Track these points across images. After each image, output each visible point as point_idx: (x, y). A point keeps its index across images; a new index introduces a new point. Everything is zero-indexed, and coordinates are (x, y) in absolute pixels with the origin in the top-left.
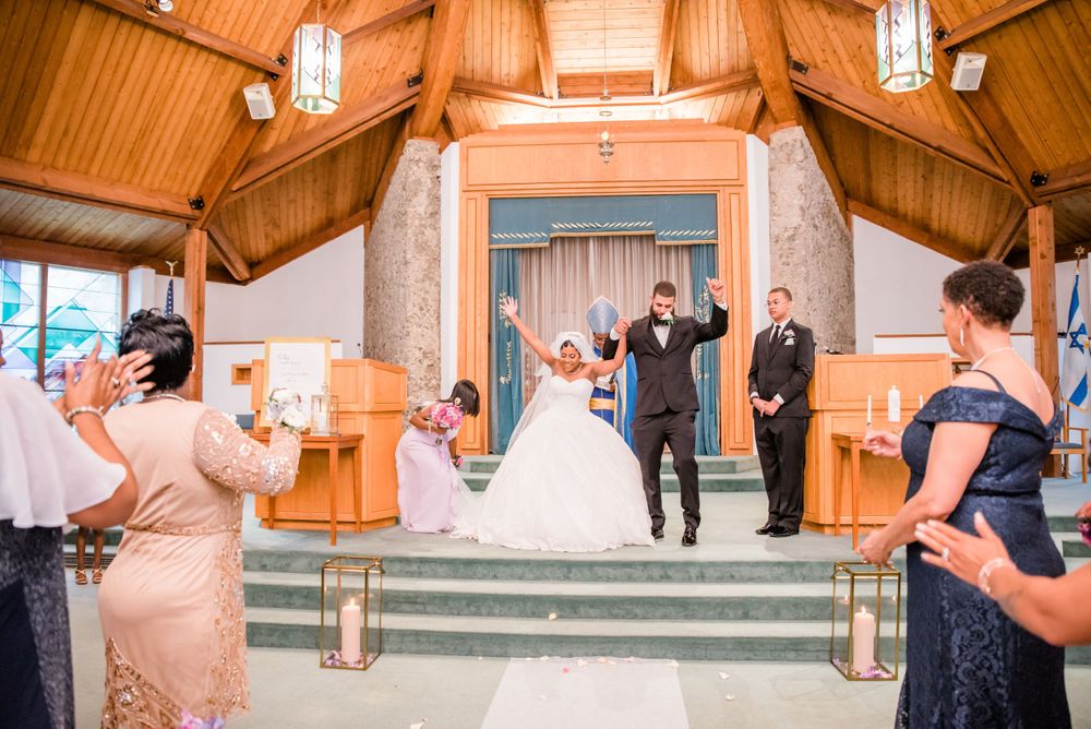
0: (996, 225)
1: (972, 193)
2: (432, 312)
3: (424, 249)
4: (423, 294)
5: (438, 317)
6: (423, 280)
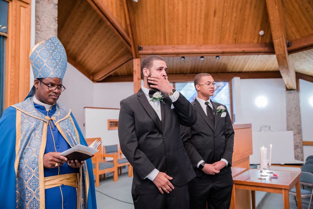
0: (107, 63)
1: (106, 47)
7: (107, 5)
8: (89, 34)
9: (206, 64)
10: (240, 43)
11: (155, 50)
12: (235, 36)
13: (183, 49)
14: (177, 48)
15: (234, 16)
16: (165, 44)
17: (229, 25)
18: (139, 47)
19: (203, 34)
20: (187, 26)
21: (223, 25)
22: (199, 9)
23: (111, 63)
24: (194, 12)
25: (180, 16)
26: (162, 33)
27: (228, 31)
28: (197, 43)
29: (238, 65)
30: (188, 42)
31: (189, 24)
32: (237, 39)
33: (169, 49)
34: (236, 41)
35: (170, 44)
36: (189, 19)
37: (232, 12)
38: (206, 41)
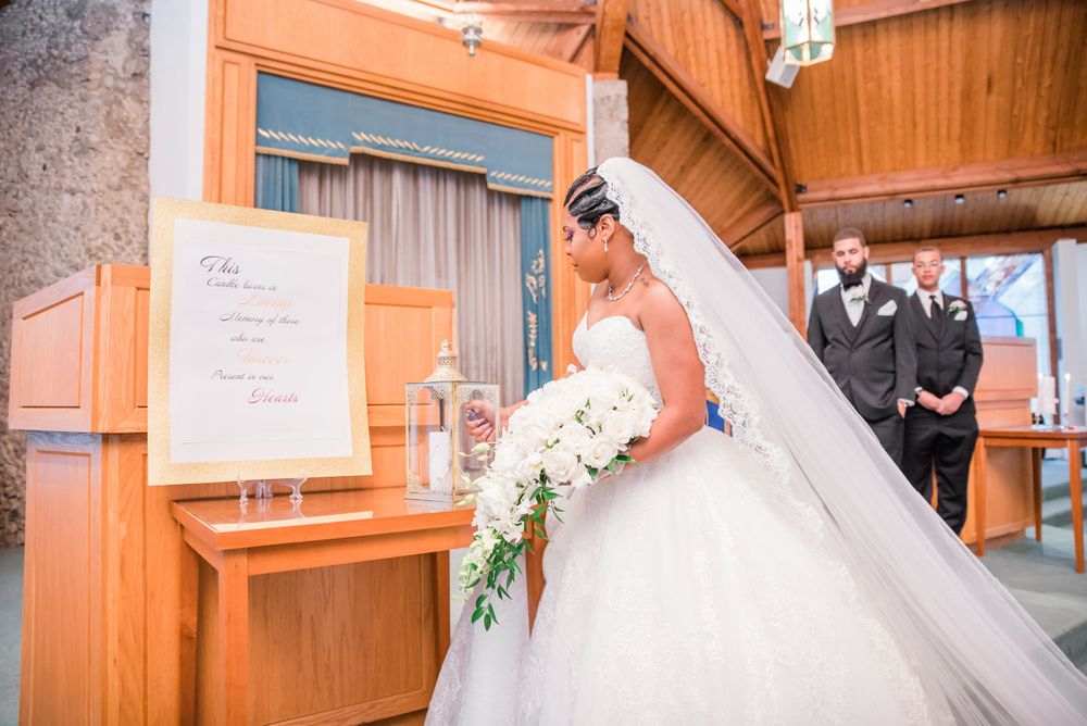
2: (136, 246)
3: (122, 132)
4: (118, 210)
5: (145, 255)
6: (119, 189)
7: (723, 102)
8: (682, 168)
9: (973, 212)
10: (1069, 150)
11: (836, 189)
12: (1052, 133)
13: (906, 181)
14: (892, 181)
15: (1046, 82)
16: (861, 172)
17: (1031, 108)
18: (797, 185)
19: (960, 138)
20: (915, 125)
21: (1016, 112)
22: (945, 82)
23: (731, 227)
24: (932, 89)
25: (897, 102)
26: (853, 149)
27: (1029, 125)
28: (944, 162)
29: (1071, 208)
30: (921, 162)
31: (920, 119)
32: (1058, 142)
33: (870, 184)
34: (1055, 148)
35: (872, 173)
36: (920, 107)
37: (1040, 75)
38: (967, 156)
